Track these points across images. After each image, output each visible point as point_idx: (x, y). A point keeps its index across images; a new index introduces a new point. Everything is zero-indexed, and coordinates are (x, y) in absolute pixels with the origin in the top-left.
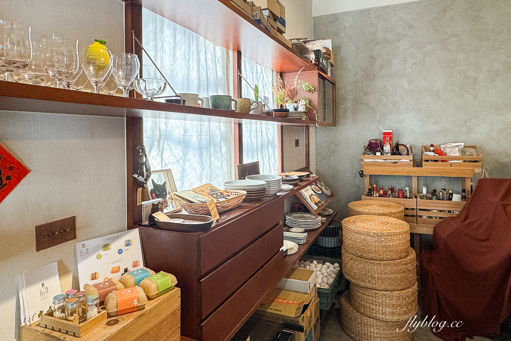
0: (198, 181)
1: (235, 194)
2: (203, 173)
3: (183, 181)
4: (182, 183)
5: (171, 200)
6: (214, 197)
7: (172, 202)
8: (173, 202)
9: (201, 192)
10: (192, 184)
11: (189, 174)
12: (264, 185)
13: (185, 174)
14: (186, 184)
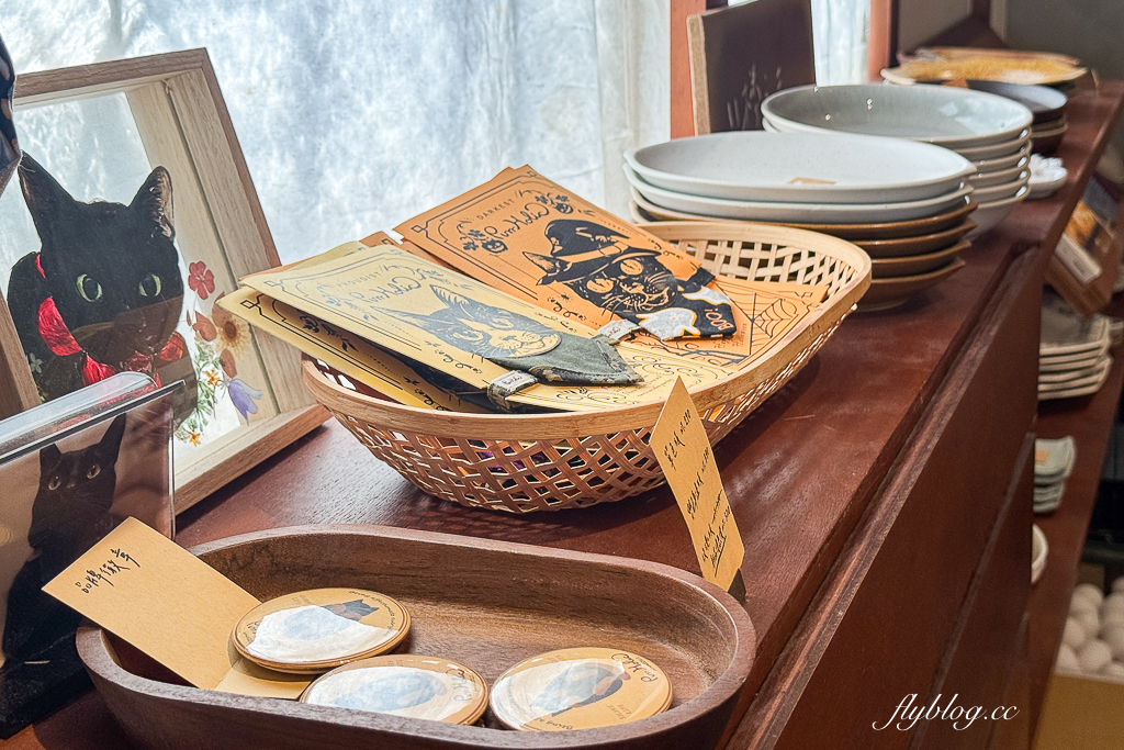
0: (435, 146)
1: (737, 253)
2: (474, 82)
3: (314, 151)
4: (309, 176)
5: (217, 346)
6: (596, 299)
7: (226, 363)
8: (243, 354)
9: (481, 253)
10: (386, 174)
11: (359, 97)
12: (950, 185)
13: (328, 91)
14: (336, 183)
